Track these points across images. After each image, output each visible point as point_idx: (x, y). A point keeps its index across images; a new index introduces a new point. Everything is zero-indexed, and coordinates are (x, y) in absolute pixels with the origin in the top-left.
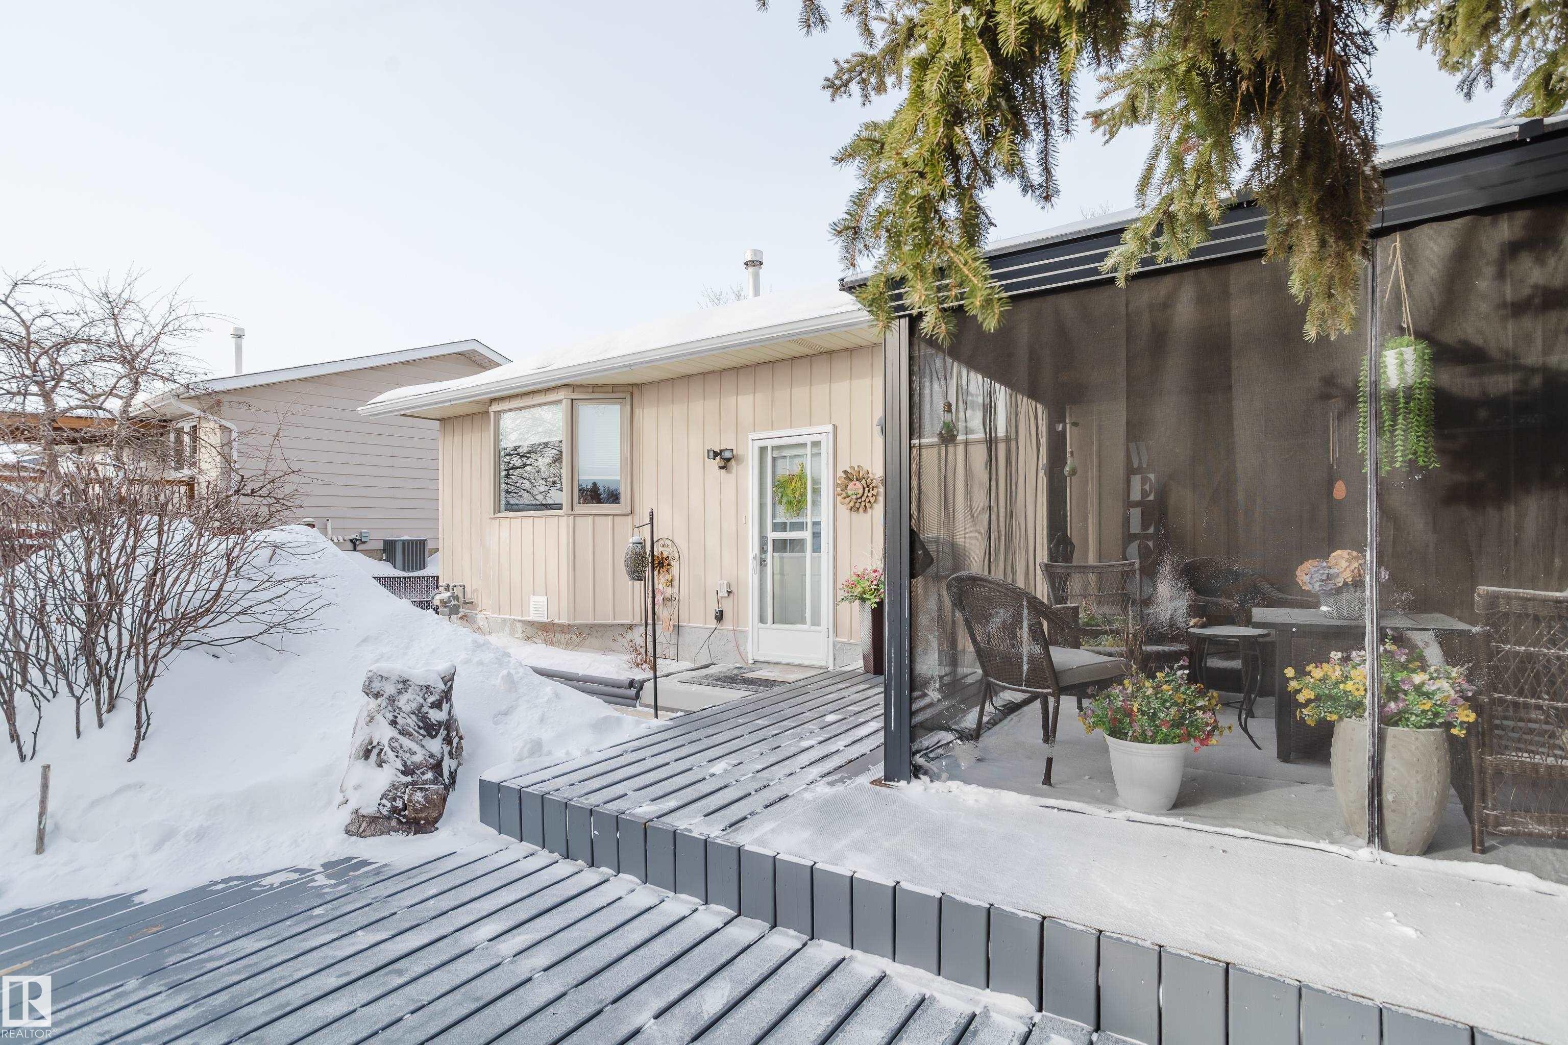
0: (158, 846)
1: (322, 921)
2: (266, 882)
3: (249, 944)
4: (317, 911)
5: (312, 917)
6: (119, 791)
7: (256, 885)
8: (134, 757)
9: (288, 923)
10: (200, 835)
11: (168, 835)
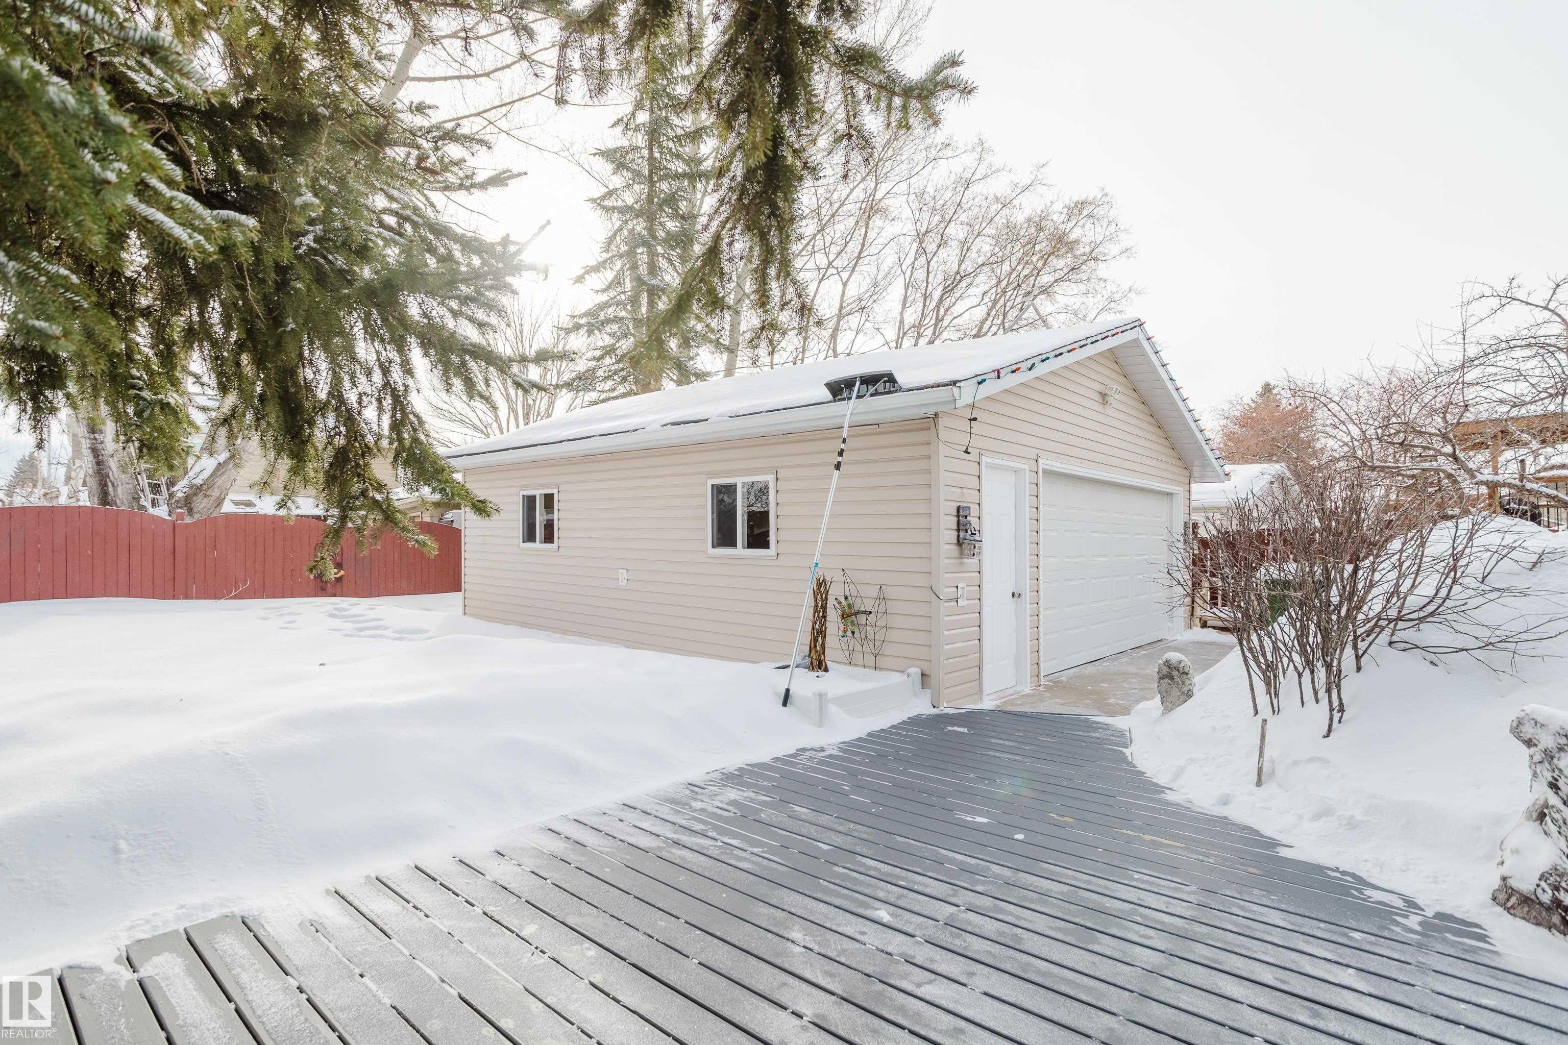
0: (1317, 816)
1: (1349, 943)
2: (1369, 892)
3: (1275, 917)
4: (1357, 935)
5: (1346, 935)
6: (1312, 760)
7: (1360, 891)
8: (1328, 735)
9: (1322, 925)
10: (1352, 825)
11: (1324, 813)
